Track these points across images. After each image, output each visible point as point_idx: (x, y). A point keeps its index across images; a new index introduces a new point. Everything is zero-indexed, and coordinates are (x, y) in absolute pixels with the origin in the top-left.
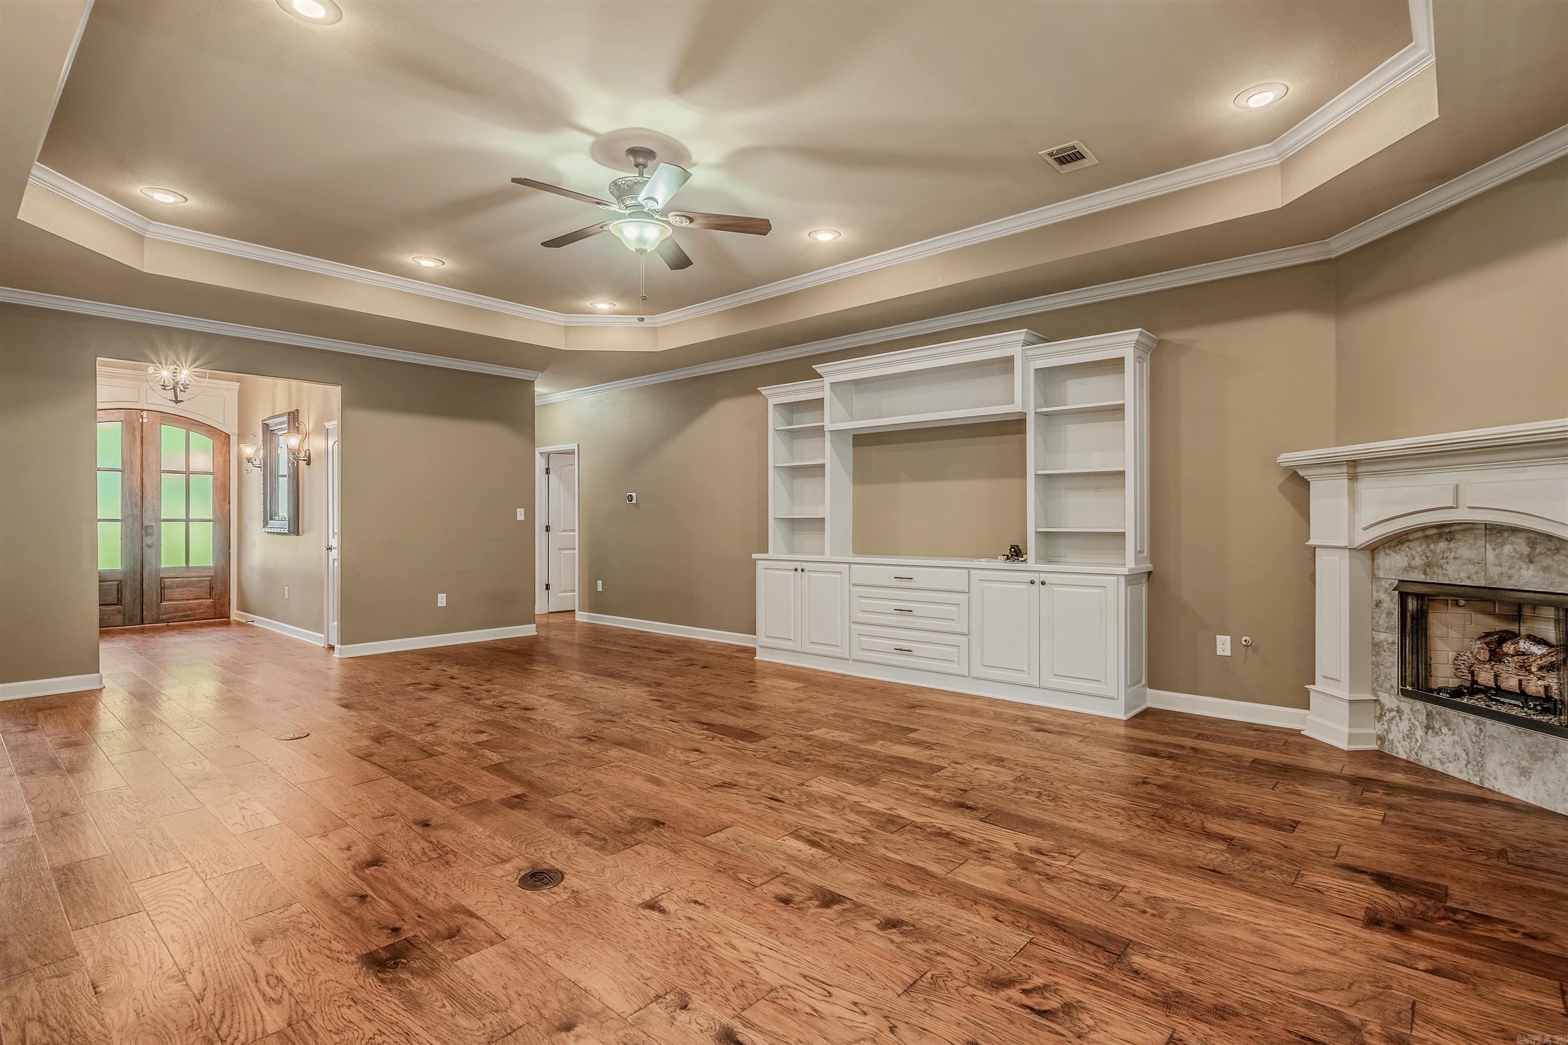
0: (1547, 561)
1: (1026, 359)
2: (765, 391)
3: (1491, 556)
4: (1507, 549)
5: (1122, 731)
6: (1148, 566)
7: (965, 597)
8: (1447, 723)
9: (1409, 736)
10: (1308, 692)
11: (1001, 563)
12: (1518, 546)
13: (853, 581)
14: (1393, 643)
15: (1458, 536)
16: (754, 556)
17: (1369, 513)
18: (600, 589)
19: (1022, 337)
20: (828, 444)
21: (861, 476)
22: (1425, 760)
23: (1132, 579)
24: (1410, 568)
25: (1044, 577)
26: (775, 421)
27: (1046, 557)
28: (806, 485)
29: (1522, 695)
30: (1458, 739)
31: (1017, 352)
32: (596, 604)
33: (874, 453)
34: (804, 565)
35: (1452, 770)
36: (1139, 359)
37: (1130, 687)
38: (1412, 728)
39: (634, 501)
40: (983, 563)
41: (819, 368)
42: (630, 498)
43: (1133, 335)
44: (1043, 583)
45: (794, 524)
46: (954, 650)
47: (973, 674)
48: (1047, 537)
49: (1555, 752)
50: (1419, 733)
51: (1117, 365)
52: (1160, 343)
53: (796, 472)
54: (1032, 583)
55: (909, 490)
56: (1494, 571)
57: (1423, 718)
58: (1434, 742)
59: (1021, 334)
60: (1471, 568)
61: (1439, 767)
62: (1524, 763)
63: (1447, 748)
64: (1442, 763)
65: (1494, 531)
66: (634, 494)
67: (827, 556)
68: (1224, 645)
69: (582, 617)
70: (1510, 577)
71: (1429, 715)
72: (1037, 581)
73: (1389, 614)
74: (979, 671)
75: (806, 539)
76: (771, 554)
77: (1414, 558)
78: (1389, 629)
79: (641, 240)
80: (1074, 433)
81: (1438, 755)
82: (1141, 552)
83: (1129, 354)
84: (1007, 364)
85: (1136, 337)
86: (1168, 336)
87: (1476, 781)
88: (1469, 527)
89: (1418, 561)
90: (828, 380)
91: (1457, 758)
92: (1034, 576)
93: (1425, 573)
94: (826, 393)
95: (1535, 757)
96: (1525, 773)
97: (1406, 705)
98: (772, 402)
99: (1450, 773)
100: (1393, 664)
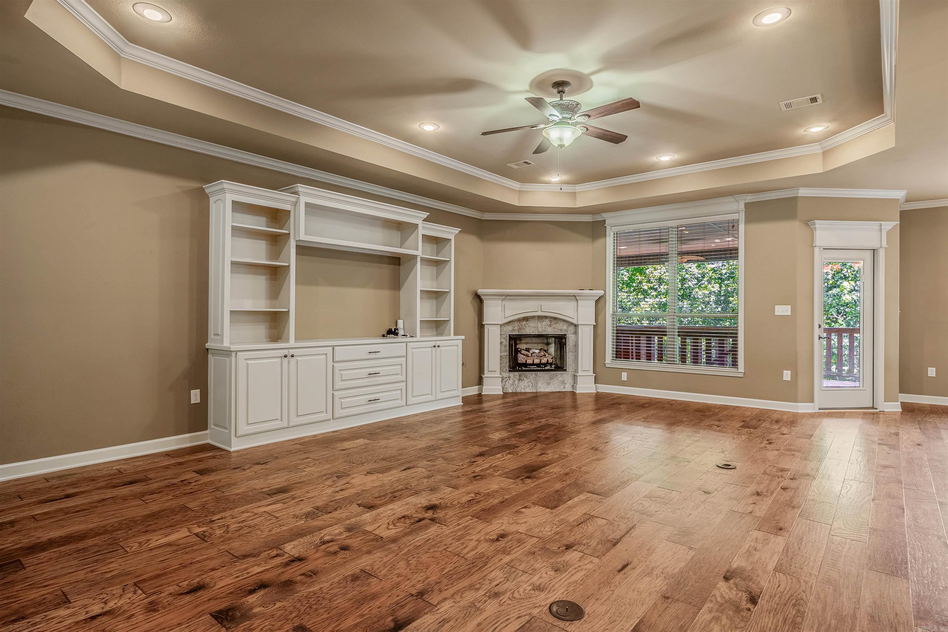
0: (554, 326)
3: (539, 325)
4: (544, 323)
8: (526, 377)
9: (513, 384)
10: (482, 379)
12: (547, 322)
14: (507, 355)
15: (529, 320)
17: (509, 313)
19: (425, 217)
22: (518, 390)
24: (513, 330)
29: (533, 364)
30: (529, 380)
35: (527, 390)
38: (514, 381)
47: (408, 404)
49: (556, 376)
50: (516, 382)
56: (540, 329)
57: (518, 377)
58: (521, 383)
60: (533, 329)
61: (523, 391)
62: (548, 381)
63: (526, 384)
64: (524, 389)
65: (540, 318)
70: (545, 331)
71: (520, 376)
73: (505, 346)
77: (515, 327)
78: (505, 351)
81: (523, 387)
83: (452, 238)
87: (535, 391)
88: (533, 317)
89: (516, 328)
91: (529, 386)
93: (518, 331)
95: (551, 379)
96: (549, 384)
97: (512, 374)
99: (527, 391)
100: (507, 363)
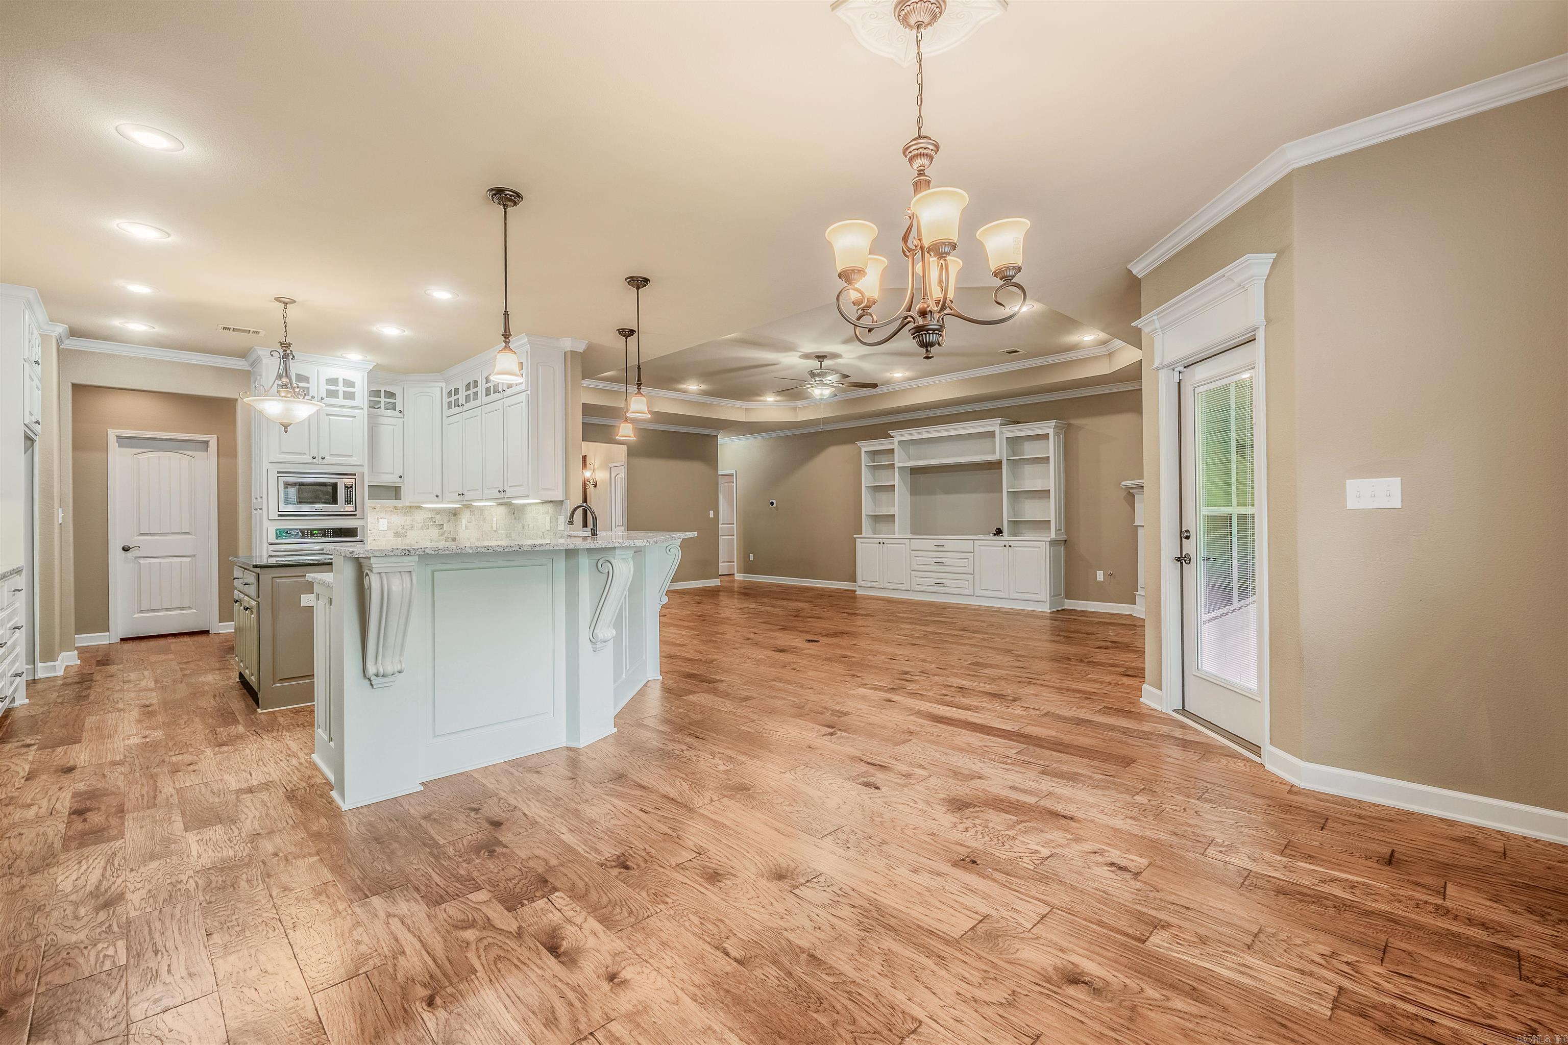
1: (1001, 432)
2: (859, 443)
5: (1049, 615)
6: (1064, 537)
7: (972, 554)
10: (1135, 595)
11: (991, 537)
13: (912, 548)
16: (855, 536)
18: (751, 559)
19: (999, 422)
20: (897, 474)
21: (915, 491)
23: (1053, 543)
25: (1011, 543)
26: (865, 460)
27: (1015, 533)
28: (884, 496)
31: (997, 429)
32: (748, 568)
33: (922, 478)
34: (884, 541)
36: (1055, 434)
37: (1053, 596)
39: (775, 505)
40: (981, 537)
41: (891, 433)
42: (772, 504)
43: (1053, 423)
44: (1010, 546)
45: (877, 519)
46: (966, 582)
47: (976, 594)
48: (1015, 523)
51: (1045, 437)
52: (1069, 425)
53: (876, 489)
54: (1005, 546)
55: (941, 499)
59: (998, 421)
66: (774, 501)
67: (897, 536)
68: (1100, 575)
69: (739, 577)
72: (1007, 545)
74: (979, 592)
75: (883, 527)
76: (864, 535)
79: (821, 395)
80: (1028, 469)
82: (1060, 530)
83: (1051, 432)
84: (992, 434)
85: (1054, 424)
86: (1073, 422)
90: (896, 439)
92: (1007, 543)
94: (896, 446)
98: (863, 450)
